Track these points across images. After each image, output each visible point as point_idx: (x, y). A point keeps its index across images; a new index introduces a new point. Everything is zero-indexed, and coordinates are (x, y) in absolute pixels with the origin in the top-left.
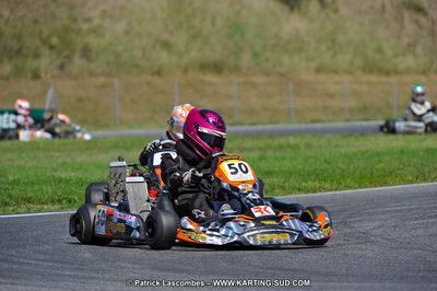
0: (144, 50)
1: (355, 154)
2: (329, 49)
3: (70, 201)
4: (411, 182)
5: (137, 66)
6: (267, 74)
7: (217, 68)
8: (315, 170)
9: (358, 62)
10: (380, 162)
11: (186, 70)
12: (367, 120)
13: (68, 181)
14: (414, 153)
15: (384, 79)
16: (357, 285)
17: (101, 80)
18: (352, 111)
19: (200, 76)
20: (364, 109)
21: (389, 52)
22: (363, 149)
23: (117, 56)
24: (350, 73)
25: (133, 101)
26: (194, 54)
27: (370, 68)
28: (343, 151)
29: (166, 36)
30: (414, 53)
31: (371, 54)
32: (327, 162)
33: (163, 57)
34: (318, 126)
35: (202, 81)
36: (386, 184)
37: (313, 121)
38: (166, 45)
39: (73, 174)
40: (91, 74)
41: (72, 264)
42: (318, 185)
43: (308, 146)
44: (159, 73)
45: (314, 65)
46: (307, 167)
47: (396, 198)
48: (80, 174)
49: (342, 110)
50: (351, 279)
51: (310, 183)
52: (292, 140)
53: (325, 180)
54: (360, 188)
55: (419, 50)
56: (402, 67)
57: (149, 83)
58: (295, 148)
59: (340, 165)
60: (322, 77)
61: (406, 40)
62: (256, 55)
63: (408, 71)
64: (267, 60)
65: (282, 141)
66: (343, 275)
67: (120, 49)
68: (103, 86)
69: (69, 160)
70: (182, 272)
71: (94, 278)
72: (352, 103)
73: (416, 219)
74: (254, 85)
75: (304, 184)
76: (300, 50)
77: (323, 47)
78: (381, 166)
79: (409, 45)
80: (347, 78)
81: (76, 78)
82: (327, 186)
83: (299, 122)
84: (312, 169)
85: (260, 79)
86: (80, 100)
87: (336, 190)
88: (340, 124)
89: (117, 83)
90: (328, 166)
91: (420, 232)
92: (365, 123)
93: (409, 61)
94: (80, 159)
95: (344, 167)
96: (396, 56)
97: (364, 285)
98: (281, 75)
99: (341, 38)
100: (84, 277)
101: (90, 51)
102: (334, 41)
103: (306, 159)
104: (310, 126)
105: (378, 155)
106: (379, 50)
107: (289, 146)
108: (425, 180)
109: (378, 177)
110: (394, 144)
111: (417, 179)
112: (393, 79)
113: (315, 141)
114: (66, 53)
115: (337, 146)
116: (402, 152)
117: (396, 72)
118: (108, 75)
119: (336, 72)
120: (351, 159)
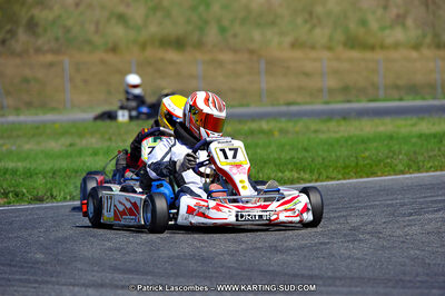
0: (97, 24)
1: (338, 141)
2: (306, 22)
3: (17, 195)
4: (403, 172)
5: (89, 42)
6: (235, 51)
7: (179, 44)
8: (292, 159)
9: (339, 36)
10: (366, 149)
11: (143, 46)
12: (349, 101)
13: (14, 172)
14: (406, 140)
15: (368, 55)
16: (345, 290)
17: (49, 58)
18: (331, 91)
19: (160, 53)
20: (345, 89)
21: (374, 25)
22: (346, 135)
23: (67, 30)
24: (330, 48)
25: (85, 82)
26: (153, 29)
27: (352, 43)
28: (323, 137)
29: (121, 9)
30: (404, 25)
31: (352, 26)
32: (306, 150)
33: (118, 31)
34: (294, 108)
35: (162, 60)
36: (374, 174)
37: (289, 104)
38: (122, 18)
39: (20, 164)
40: (38, 51)
41: (22, 267)
42: (296, 175)
43: (283, 132)
44: (114, 49)
45: (288, 40)
46: (283, 156)
47: (386, 191)
48: (27, 164)
49: (320, 90)
50: (338, 282)
51: (287, 173)
52: (265, 125)
53: (304, 170)
54: (344, 179)
55: (409, 22)
56: (389, 41)
57: (103, 62)
58: (269, 133)
59: (321, 153)
60: (298, 54)
61: (394, 11)
62: (223, 30)
63: (396, 46)
64: (235, 36)
65: (254, 126)
66: (330, 278)
67: (69, 23)
68: (51, 65)
69: (14, 148)
70: (147, 274)
71: (47, 282)
72: (332, 82)
73: (411, 214)
74: (221, 64)
75: (280, 174)
76: (273, 23)
77: (299, 20)
78: (367, 154)
79: (398, 16)
80: (326, 54)
81: (20, 55)
82: (307, 176)
83: (273, 105)
84: (288, 157)
85: (227, 57)
86: (26, 80)
87: (316, 181)
88: (319, 107)
89: (66, 60)
90: (306, 154)
91: (416, 229)
92: (347, 106)
93: (398, 34)
94: (27, 147)
95: (325, 155)
96: (383, 28)
97: (354, 289)
98: (252, 52)
99: (319, 10)
100: (36, 281)
101: (36, 25)
102: (311, 14)
103: (281, 147)
104: (284, 109)
105: (363, 142)
106: (363, 23)
107: (262, 132)
108: (419, 170)
109: (364, 166)
110: (382, 129)
111: (409, 168)
112: (379, 55)
113: (289, 126)
114: (8, 27)
115: (316, 131)
116: (391, 137)
117: (383, 47)
118: (56, 52)
119: (313, 47)
120: (332, 145)
